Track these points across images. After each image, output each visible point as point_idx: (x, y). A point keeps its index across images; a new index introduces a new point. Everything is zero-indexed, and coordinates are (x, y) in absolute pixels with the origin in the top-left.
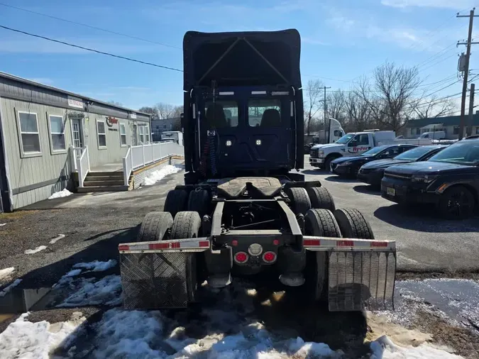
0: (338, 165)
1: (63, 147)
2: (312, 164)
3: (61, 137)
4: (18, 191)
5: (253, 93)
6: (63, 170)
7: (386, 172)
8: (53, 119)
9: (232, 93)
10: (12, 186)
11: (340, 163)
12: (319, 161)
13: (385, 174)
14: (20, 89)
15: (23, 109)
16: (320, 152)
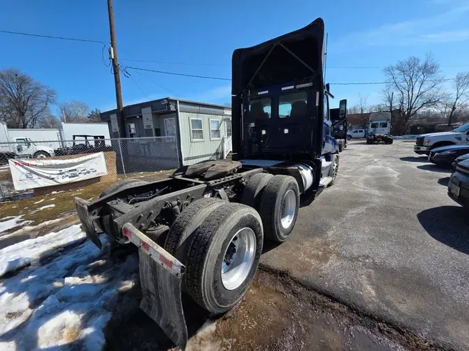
0: (436, 154)
1: (219, 137)
2: (417, 152)
3: (218, 131)
4: (188, 159)
5: (283, 89)
6: (218, 149)
7: (459, 166)
8: (214, 122)
9: (267, 92)
10: (184, 156)
11: (439, 152)
12: (423, 149)
13: (457, 168)
14: (193, 107)
15: (194, 117)
16: (426, 140)
